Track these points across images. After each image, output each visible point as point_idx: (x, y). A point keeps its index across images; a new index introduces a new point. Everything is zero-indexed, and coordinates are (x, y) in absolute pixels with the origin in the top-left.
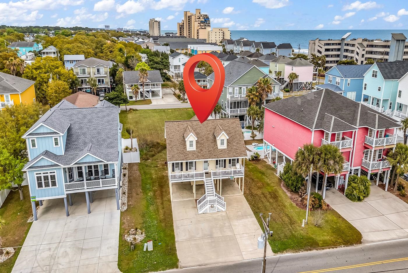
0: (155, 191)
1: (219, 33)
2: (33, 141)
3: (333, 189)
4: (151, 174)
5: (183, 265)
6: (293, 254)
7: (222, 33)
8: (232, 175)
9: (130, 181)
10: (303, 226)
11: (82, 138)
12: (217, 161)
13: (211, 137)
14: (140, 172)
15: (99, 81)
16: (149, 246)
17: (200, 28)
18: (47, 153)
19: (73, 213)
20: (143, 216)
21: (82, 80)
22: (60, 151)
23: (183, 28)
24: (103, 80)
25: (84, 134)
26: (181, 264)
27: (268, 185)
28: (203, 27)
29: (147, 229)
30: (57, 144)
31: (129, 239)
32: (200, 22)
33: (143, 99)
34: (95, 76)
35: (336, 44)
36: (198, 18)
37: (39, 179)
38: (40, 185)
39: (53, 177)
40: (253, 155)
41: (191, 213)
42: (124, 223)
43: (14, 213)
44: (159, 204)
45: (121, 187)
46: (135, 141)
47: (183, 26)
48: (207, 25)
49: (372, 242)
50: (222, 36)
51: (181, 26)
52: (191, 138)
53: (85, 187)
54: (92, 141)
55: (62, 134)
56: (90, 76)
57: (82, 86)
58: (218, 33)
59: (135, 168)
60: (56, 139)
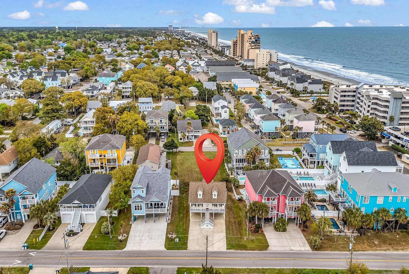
0: (184, 214)
1: (267, 55)
2: (134, 191)
3: (271, 223)
4: (184, 204)
5: (189, 249)
6: (235, 251)
7: (269, 55)
8: (219, 211)
9: (173, 207)
10: (245, 240)
11: (153, 188)
12: (213, 204)
13: (210, 192)
14: (179, 202)
15: (161, 127)
16: (177, 240)
17: (251, 48)
18: (139, 196)
19: (148, 222)
20: (177, 226)
21: (151, 127)
22: (144, 195)
23: (237, 44)
24: (164, 127)
25: (154, 187)
26: (188, 249)
27: (240, 217)
28: (253, 47)
29: (177, 232)
30: (143, 192)
31: (170, 236)
32: (251, 43)
33: (188, 141)
34: (159, 125)
35: (351, 91)
36: (250, 39)
37: (136, 207)
38: (136, 209)
39: (141, 206)
40: (239, 197)
41: (197, 227)
42: (168, 229)
43: (124, 219)
44: (184, 221)
45: (169, 210)
46: (178, 181)
47: (237, 43)
48: (257, 45)
49: (272, 250)
50: (269, 58)
51: (235, 42)
52: (200, 193)
53: (153, 211)
54: (157, 191)
55: (145, 189)
56: (156, 125)
57: (150, 131)
58: (265, 56)
59: (177, 199)
60: (143, 190)
